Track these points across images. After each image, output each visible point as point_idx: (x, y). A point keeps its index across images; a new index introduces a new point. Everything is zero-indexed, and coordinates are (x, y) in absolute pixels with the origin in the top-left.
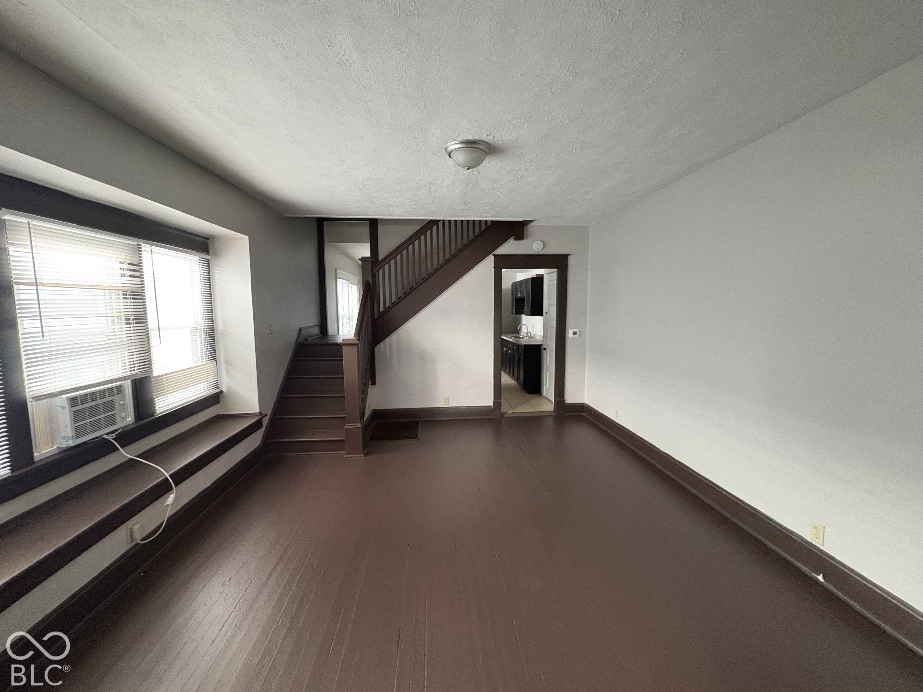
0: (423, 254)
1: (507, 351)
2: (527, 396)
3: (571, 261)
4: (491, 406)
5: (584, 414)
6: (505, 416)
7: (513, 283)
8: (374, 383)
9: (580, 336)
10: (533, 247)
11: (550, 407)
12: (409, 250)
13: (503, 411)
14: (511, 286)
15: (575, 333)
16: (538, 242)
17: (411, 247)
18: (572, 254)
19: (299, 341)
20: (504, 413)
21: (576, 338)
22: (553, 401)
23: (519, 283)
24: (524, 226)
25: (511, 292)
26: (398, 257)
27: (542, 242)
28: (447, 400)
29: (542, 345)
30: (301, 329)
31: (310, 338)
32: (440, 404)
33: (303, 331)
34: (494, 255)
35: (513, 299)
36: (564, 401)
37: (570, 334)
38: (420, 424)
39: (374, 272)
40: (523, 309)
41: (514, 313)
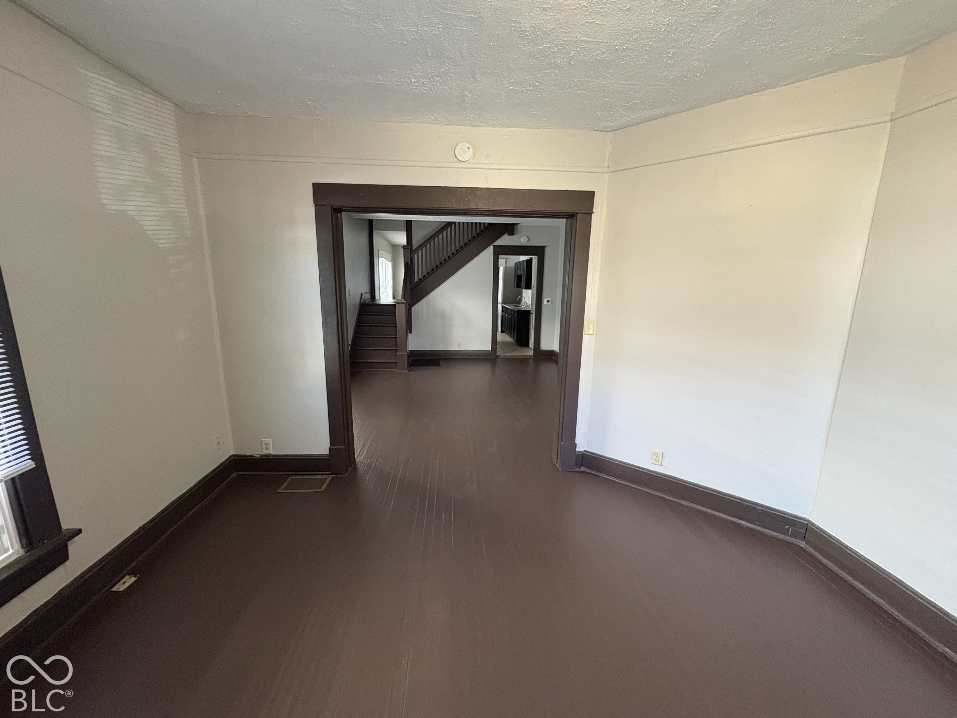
0: (445, 242)
1: (508, 316)
2: (518, 347)
3: (547, 252)
4: (489, 350)
5: (553, 357)
6: (499, 357)
7: (516, 263)
8: (411, 332)
9: (552, 303)
10: (520, 241)
11: (531, 353)
12: (436, 240)
13: (497, 354)
14: (514, 265)
15: (548, 301)
16: (524, 237)
17: (437, 239)
18: (548, 246)
19: (362, 301)
20: (499, 356)
21: (549, 305)
22: (533, 348)
23: (519, 263)
24: (515, 226)
25: (514, 270)
26: (428, 245)
27: (528, 237)
28: (460, 345)
29: (530, 311)
30: (362, 294)
31: (367, 300)
32: (455, 348)
33: (363, 295)
34: (493, 246)
35: (515, 276)
36: (540, 348)
37: (545, 302)
38: (442, 359)
39: (411, 256)
40: (521, 284)
41: (516, 287)
